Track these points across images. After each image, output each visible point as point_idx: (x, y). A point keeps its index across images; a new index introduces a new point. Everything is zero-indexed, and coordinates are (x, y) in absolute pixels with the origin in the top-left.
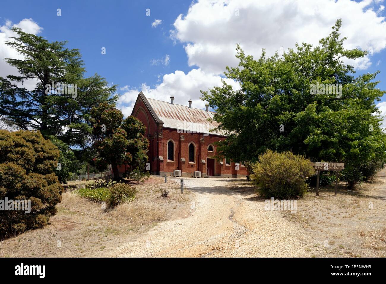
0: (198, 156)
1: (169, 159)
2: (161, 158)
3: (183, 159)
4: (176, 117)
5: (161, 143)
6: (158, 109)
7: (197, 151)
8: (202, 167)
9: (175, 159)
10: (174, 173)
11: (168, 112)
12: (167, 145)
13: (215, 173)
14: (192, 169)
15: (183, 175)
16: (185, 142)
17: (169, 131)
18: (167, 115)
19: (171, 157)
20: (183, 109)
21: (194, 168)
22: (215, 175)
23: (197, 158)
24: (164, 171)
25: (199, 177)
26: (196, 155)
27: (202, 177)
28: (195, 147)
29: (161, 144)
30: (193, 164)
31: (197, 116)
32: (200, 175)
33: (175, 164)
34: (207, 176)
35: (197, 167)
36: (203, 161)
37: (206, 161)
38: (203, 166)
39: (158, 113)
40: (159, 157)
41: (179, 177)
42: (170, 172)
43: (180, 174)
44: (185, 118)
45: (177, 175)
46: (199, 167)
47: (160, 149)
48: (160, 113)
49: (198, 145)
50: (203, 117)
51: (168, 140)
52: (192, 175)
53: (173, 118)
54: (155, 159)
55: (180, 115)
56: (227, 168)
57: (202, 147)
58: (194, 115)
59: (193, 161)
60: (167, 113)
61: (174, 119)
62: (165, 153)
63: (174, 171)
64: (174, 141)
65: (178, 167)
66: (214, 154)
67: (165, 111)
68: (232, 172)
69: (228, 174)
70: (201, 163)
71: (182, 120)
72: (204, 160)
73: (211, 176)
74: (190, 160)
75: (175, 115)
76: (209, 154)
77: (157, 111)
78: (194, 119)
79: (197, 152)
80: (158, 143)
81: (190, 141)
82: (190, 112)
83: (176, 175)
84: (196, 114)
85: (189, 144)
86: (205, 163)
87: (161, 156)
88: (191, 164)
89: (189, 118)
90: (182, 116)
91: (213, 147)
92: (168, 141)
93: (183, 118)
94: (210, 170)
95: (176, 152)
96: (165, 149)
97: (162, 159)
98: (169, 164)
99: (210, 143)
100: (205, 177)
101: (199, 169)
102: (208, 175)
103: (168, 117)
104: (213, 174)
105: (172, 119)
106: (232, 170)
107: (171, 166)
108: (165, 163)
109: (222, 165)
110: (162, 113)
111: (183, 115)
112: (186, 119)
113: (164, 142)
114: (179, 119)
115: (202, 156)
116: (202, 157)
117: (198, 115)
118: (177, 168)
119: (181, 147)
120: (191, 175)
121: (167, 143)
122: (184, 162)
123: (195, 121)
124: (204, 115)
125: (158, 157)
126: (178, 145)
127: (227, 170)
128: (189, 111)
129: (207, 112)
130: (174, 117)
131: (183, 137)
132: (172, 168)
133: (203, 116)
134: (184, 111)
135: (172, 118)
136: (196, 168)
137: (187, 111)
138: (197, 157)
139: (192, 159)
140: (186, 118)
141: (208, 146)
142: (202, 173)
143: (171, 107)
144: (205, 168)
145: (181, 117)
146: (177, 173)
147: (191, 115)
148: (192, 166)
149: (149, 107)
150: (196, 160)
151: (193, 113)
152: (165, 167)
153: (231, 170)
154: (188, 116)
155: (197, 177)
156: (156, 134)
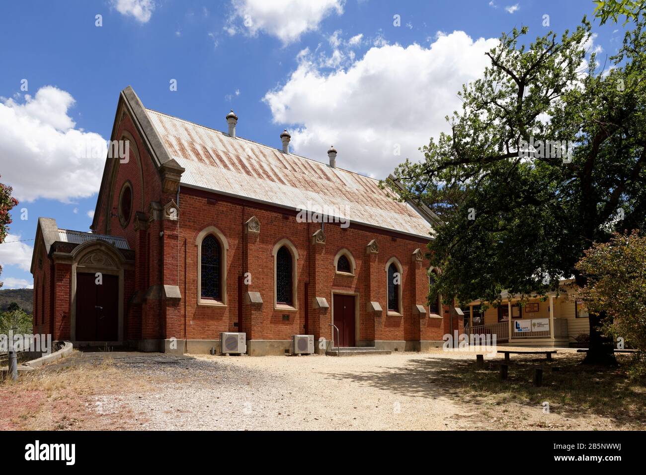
0: (306, 285)
1: (205, 295)
2: (172, 291)
3: (255, 296)
4: (240, 167)
5: (175, 237)
6: (179, 140)
7: (303, 269)
8: (316, 322)
9: (226, 297)
10: (221, 342)
11: (214, 151)
12: (196, 246)
13: (358, 336)
14: (285, 328)
15: (252, 348)
16: (262, 241)
17: (205, 200)
18: (209, 156)
19: (212, 288)
20: (262, 153)
21: (292, 324)
22: (357, 343)
23: (303, 292)
24: (185, 336)
25: (307, 354)
26: (299, 281)
27: (317, 351)
28: (297, 257)
29: (173, 242)
30: (289, 311)
31: (304, 173)
32: (311, 348)
33: (227, 314)
34: (333, 348)
35: (303, 320)
36: (322, 301)
37: (329, 301)
38: (321, 316)
39: (177, 148)
40: (165, 286)
41: (238, 355)
42: (208, 338)
43: (242, 347)
44: (265, 172)
45: (232, 349)
46: (310, 322)
47: (168, 260)
48: (183, 149)
49: (305, 253)
50: (321, 178)
51: (201, 230)
52: (287, 346)
53: (225, 166)
54: (152, 296)
55: (252, 165)
56: (393, 322)
57: (318, 257)
58: (295, 171)
59: (291, 303)
60: (208, 152)
61: (229, 169)
62: (190, 276)
63: (221, 335)
64: (225, 235)
65: (237, 321)
66: (355, 281)
67: (204, 148)
68: (405, 333)
69: (395, 339)
70: (315, 309)
71: (255, 175)
72: (324, 299)
73: (346, 349)
74: (281, 300)
75: (236, 161)
76: (338, 282)
77: (174, 142)
78: (294, 179)
79: (302, 274)
80: (161, 239)
81: (280, 239)
82: (285, 163)
83: (228, 347)
84: (303, 168)
85: (277, 248)
86: (326, 309)
87: (174, 282)
88: (281, 311)
89: (281, 175)
90: (257, 167)
91: (352, 259)
92: (202, 235)
93: (261, 171)
94: (342, 330)
95: (229, 272)
96: (189, 261)
97: (174, 296)
98: (204, 314)
99: (342, 248)
100: (328, 354)
101: (310, 327)
102: (336, 345)
103: (211, 162)
104: (352, 343)
105: (224, 170)
106: (405, 329)
107: (212, 318)
108: (191, 311)
109: (378, 314)
110: (189, 151)
111: (261, 166)
112: (269, 177)
113: (187, 236)
114: (248, 173)
115: (319, 286)
116: (317, 289)
117: (306, 172)
118: (235, 324)
119: (247, 257)
120: (282, 348)
121: (199, 242)
122: (258, 307)
123: (297, 183)
124: (325, 175)
125: (162, 290)
126: (238, 249)
127: (392, 329)
128: (281, 159)
129: (333, 169)
130: (230, 166)
131: (257, 223)
132: (213, 325)
133: (322, 176)
134: (264, 156)
135: (222, 166)
136: (298, 323)
137: (276, 158)
138: (303, 288)
139: (285, 296)
140: (271, 174)
141: (337, 257)
142: (316, 340)
143: (225, 142)
144: (328, 323)
145: (255, 170)
146: (233, 342)
147: (286, 168)
148: (286, 318)
149: (144, 124)
150: (299, 299)
151: (293, 165)
152: (191, 323)
153: (402, 328)
154: (277, 170)
155: (302, 355)
156: (156, 207)
